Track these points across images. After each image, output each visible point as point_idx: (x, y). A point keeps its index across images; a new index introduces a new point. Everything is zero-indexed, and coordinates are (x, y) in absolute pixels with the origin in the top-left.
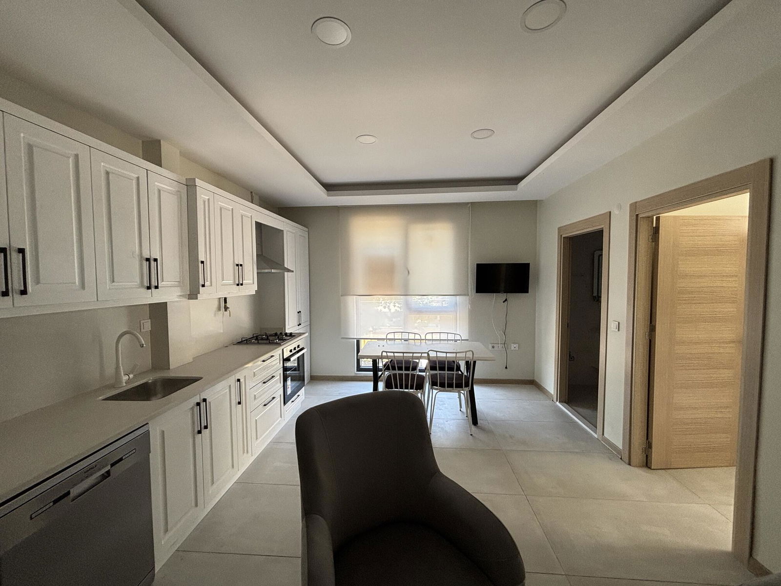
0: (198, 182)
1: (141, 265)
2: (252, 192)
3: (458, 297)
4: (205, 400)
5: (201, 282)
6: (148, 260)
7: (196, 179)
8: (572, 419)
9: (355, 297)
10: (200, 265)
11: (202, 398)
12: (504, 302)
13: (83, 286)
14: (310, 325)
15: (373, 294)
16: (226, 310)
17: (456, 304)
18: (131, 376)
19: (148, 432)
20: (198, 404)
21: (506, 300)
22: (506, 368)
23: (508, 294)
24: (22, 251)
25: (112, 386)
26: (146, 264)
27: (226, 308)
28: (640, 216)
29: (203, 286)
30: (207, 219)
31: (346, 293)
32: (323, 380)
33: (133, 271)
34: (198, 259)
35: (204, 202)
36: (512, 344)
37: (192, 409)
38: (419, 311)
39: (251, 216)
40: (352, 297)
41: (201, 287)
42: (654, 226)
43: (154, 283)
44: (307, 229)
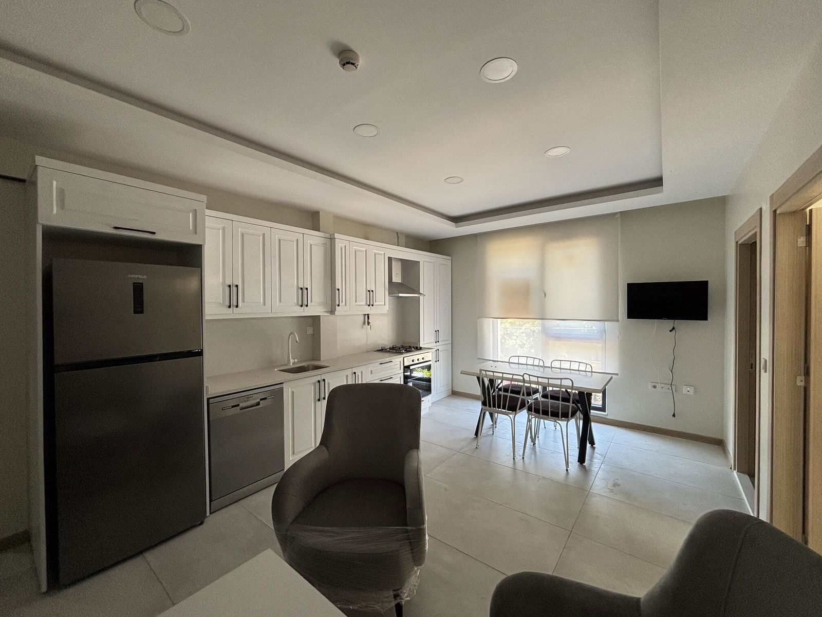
0: (336, 235)
1: (298, 292)
2: (397, 233)
3: (606, 323)
4: (324, 380)
5: (337, 303)
6: (302, 289)
7: (336, 234)
8: (740, 495)
9: (491, 319)
10: (337, 291)
11: (322, 378)
12: (670, 331)
13: (264, 304)
14: (452, 343)
15: (508, 317)
16: (368, 325)
17: (605, 331)
18: (296, 360)
19: (282, 389)
20: (319, 381)
21: (673, 328)
22: (674, 415)
23: (676, 321)
24: (237, 286)
25: (286, 365)
26: (300, 291)
27: (369, 323)
28: (778, 212)
29: (339, 305)
30: (343, 260)
31: (482, 315)
32: (461, 396)
33: (292, 296)
34: (335, 287)
35: (342, 249)
36: (684, 387)
37: (315, 384)
38: (558, 337)
39: (384, 254)
40: (487, 319)
41: (337, 307)
42: (808, 224)
43: (305, 303)
44: (449, 258)
